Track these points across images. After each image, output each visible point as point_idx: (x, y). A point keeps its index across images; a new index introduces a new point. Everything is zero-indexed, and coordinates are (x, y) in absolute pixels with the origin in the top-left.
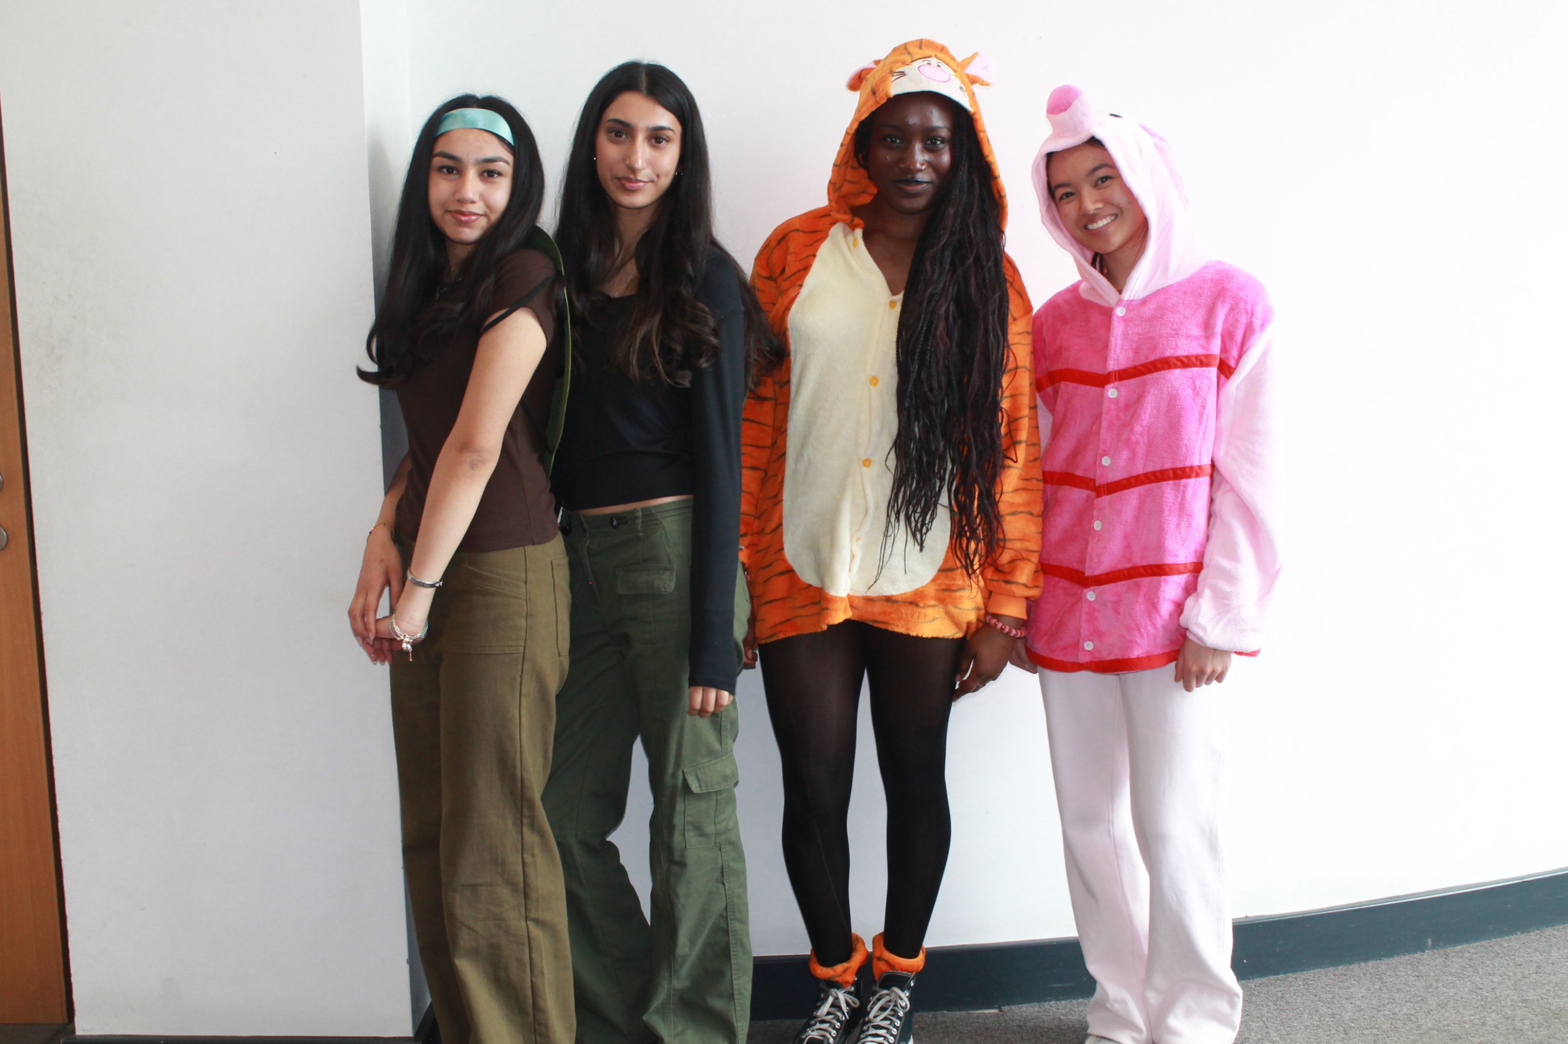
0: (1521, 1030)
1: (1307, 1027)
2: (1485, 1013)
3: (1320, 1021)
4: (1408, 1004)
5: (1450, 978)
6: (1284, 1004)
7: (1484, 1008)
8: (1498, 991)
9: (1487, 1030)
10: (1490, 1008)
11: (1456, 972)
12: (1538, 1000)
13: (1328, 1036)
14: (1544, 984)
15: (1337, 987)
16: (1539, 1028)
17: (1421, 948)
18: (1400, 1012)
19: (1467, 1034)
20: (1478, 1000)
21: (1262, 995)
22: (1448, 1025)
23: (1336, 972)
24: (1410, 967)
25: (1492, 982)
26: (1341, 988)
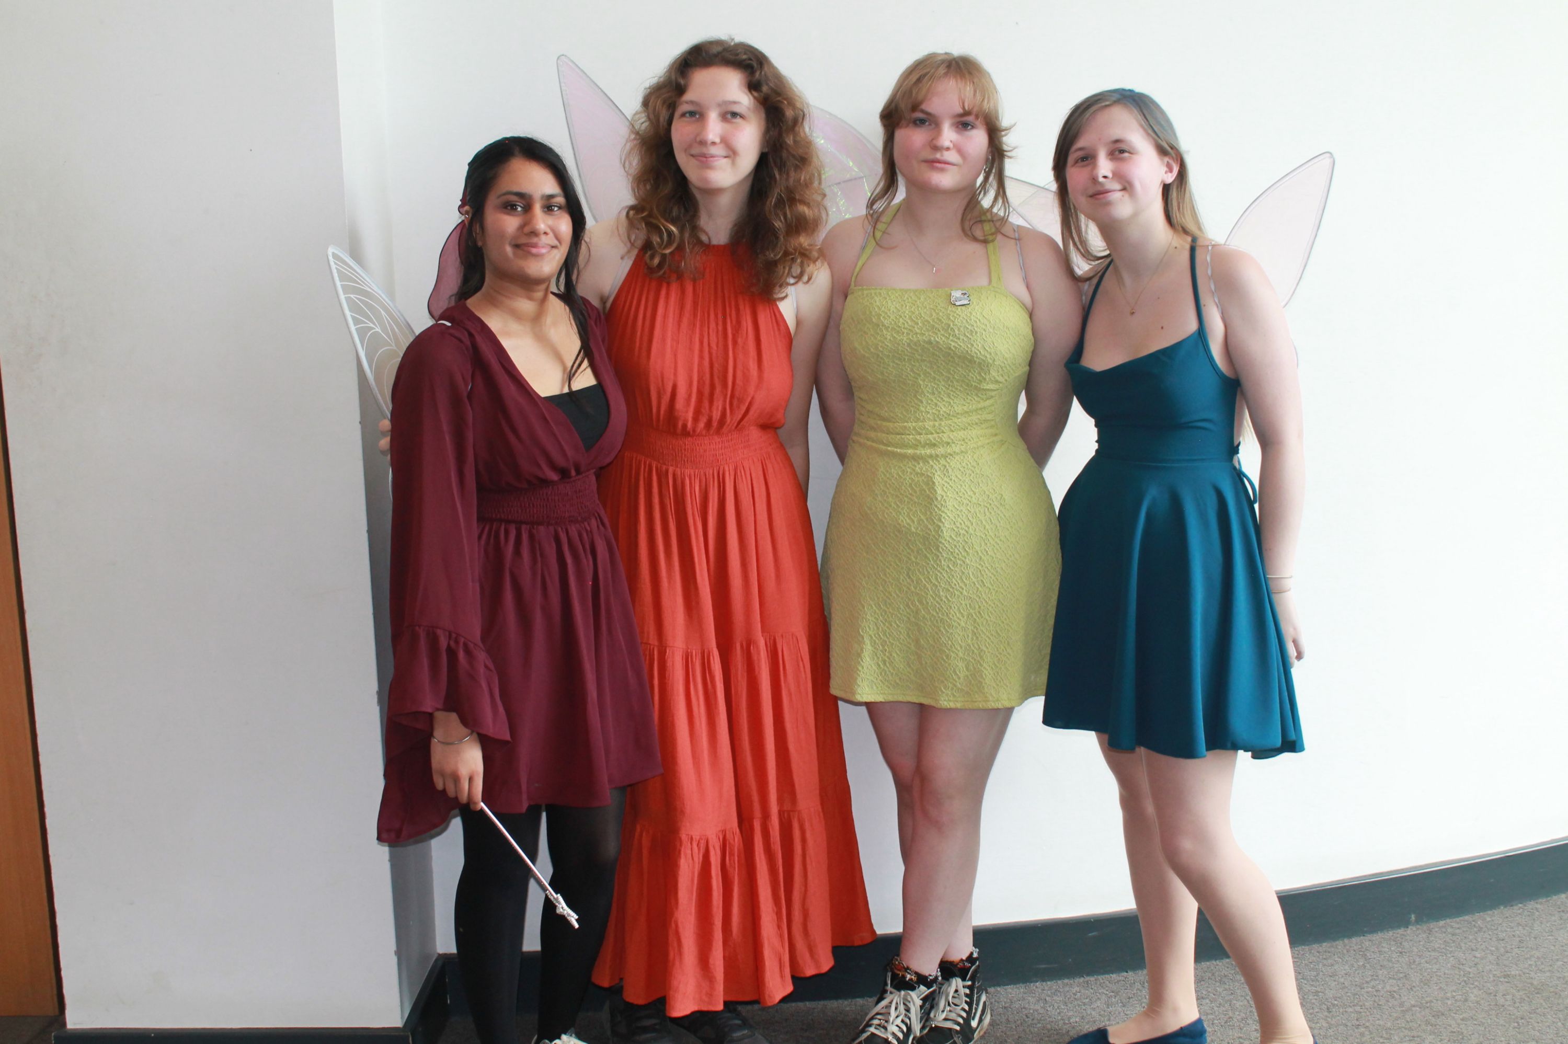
0: (1503, 1006)
2: (1468, 989)
4: (1391, 981)
5: (1433, 954)
7: (1467, 984)
8: (1480, 967)
9: (1470, 1007)
10: (1473, 984)
11: (1439, 948)
12: (1520, 975)
14: (1526, 959)
15: (1321, 965)
16: (1520, 1003)
17: (1406, 924)
18: (1383, 988)
19: (1450, 1010)
20: (1460, 975)
22: (1431, 1002)
23: (1320, 949)
24: (1393, 943)
25: (1475, 957)
26: (1324, 965)
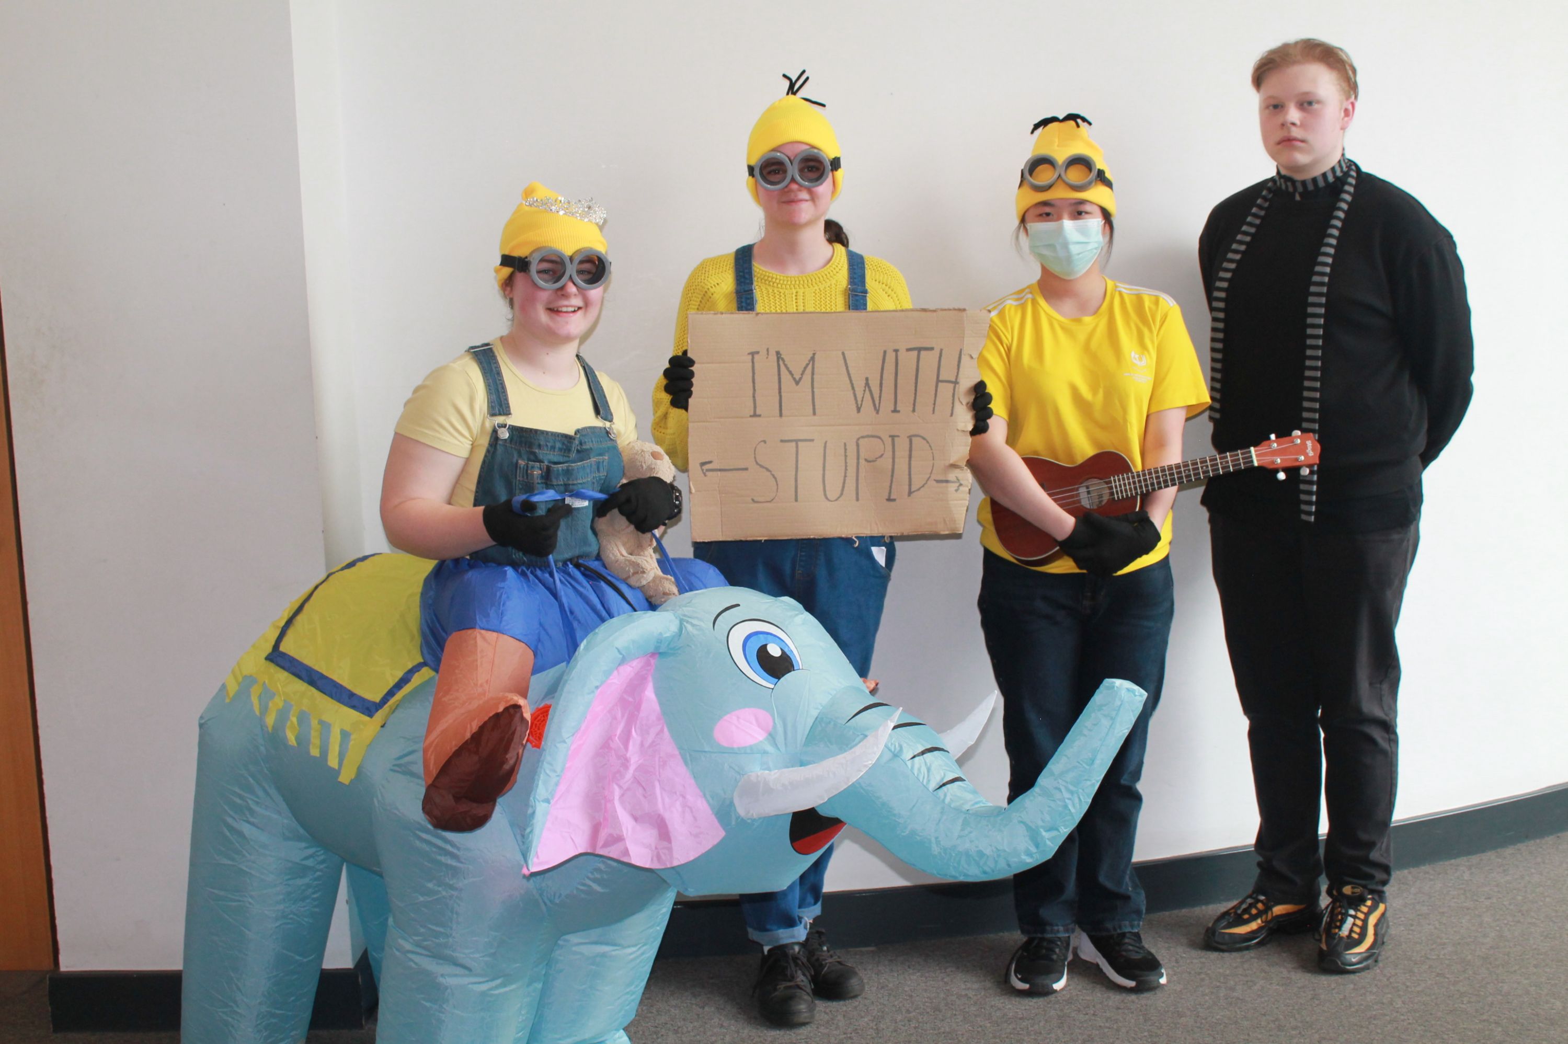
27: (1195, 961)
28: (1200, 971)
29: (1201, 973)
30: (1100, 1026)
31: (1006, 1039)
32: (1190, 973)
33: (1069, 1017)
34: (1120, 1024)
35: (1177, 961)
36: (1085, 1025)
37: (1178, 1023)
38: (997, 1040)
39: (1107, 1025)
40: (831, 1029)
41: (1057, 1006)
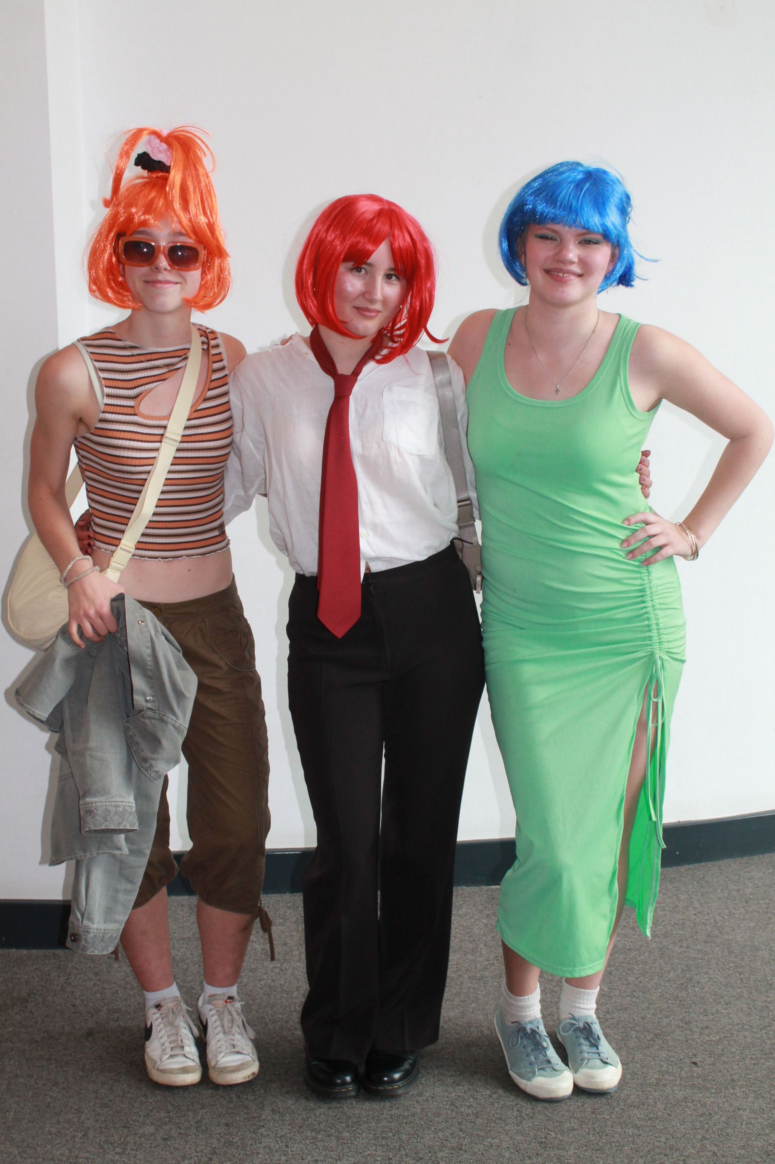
1: (719, 898)
3: (729, 894)
6: (703, 882)
13: (734, 904)
15: (742, 872)
21: (689, 877)
23: (742, 861)
26: (744, 872)
27: (762, 902)
28: (767, 910)
29: (767, 912)
30: (694, 957)
31: (619, 967)
32: (759, 912)
33: (667, 948)
34: (710, 956)
35: (746, 902)
36: (682, 956)
37: (757, 956)
38: (613, 968)
39: (699, 956)
40: (476, 956)
41: (657, 939)
